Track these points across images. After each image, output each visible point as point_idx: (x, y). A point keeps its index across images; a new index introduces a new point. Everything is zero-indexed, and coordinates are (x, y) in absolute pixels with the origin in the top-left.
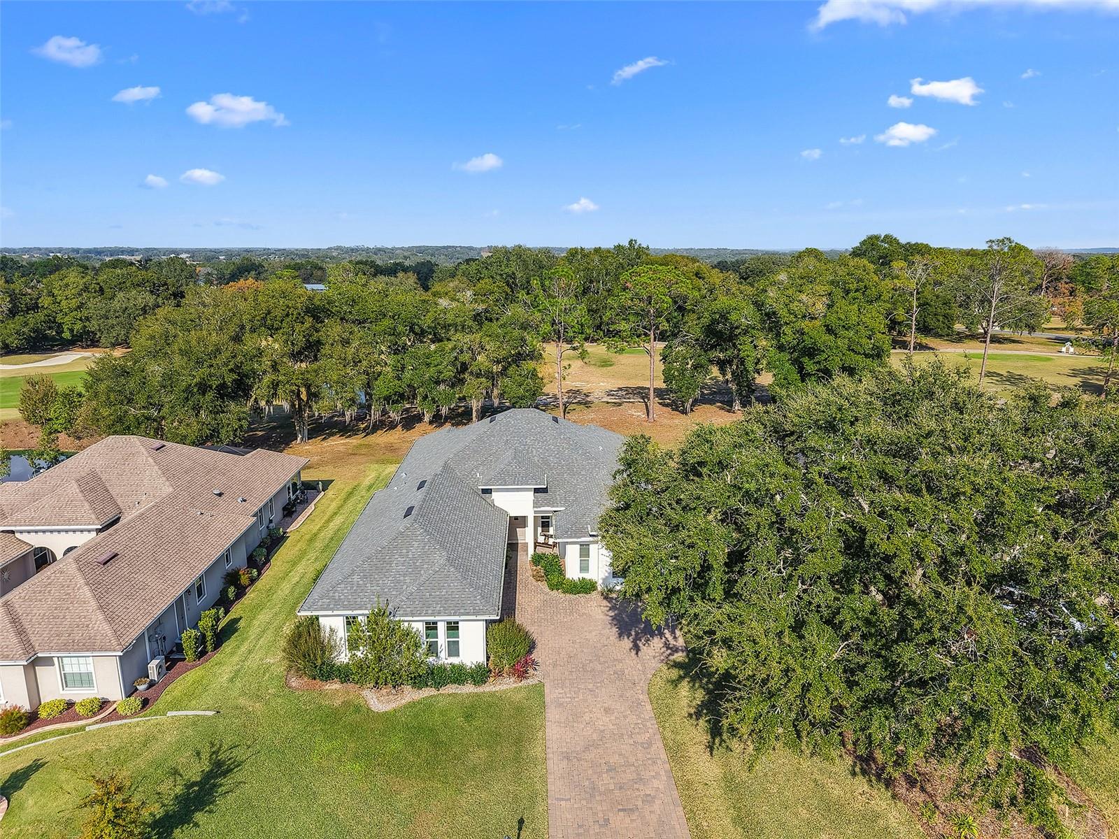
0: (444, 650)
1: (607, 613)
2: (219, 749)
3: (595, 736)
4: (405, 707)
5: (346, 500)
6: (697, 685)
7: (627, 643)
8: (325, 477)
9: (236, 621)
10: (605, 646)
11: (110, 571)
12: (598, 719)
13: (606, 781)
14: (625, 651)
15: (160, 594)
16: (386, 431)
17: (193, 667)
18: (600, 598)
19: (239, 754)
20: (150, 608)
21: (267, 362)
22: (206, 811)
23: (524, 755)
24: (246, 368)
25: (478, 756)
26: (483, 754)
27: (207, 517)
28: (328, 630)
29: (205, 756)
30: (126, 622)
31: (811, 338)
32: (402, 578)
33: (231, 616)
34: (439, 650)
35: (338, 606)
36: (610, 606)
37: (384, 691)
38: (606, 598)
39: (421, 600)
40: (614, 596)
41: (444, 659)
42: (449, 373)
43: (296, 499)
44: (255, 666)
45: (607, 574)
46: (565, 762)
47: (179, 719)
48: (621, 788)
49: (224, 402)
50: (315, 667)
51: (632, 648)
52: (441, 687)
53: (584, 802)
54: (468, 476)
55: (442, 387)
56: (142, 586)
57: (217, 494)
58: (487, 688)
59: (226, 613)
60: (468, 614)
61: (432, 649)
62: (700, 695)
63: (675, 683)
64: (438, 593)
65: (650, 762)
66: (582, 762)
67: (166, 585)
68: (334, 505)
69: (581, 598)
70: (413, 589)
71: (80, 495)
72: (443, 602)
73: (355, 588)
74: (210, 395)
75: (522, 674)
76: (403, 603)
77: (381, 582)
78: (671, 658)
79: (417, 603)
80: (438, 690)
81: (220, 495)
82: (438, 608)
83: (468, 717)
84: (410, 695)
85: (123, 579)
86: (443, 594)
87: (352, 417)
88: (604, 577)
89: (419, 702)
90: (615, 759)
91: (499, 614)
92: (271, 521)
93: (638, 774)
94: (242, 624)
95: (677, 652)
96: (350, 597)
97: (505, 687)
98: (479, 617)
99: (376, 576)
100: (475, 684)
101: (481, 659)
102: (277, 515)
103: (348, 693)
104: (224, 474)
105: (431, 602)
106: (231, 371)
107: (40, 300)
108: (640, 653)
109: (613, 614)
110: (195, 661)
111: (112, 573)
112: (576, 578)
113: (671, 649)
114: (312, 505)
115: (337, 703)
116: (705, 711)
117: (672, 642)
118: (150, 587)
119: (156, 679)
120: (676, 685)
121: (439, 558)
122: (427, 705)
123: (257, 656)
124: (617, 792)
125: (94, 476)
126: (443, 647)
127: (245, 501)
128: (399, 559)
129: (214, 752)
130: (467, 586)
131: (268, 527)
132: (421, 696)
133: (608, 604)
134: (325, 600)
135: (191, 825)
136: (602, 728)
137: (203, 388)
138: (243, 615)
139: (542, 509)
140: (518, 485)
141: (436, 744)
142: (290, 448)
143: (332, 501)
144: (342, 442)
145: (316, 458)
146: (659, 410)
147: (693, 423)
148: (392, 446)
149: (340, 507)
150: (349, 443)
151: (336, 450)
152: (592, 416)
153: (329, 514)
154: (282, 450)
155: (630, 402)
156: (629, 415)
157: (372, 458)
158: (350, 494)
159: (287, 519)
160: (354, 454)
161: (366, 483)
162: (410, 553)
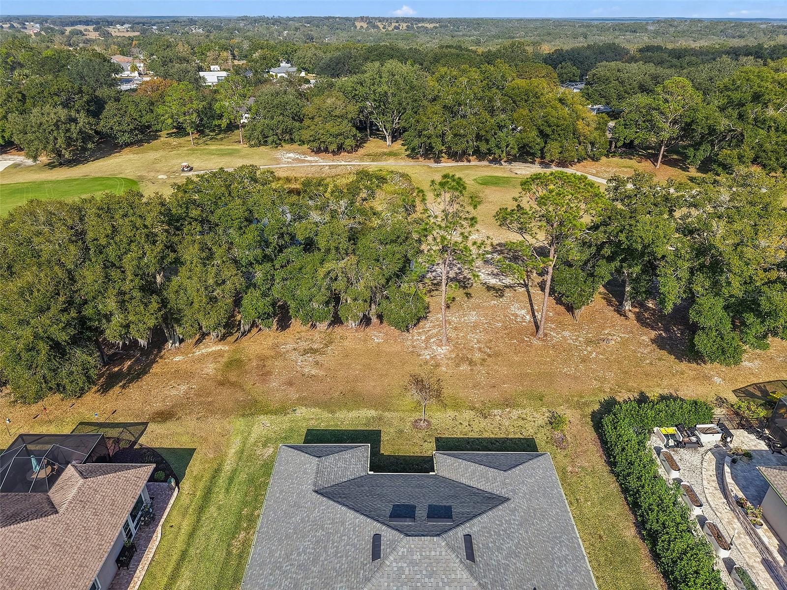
8: (186, 442)
16: (259, 331)
68: (186, 526)
87: (217, 336)
142: (161, 357)
143: (184, 516)
144: (214, 349)
145: (183, 388)
146: (544, 302)
147: (589, 342)
148: (264, 366)
149: (191, 535)
150: (220, 354)
151: (206, 371)
152: (473, 317)
153: (175, 558)
154: (154, 361)
155: (511, 287)
156: (513, 315)
157: (240, 396)
158: (208, 493)
159: (123, 572)
160: (221, 384)
161: (227, 468)
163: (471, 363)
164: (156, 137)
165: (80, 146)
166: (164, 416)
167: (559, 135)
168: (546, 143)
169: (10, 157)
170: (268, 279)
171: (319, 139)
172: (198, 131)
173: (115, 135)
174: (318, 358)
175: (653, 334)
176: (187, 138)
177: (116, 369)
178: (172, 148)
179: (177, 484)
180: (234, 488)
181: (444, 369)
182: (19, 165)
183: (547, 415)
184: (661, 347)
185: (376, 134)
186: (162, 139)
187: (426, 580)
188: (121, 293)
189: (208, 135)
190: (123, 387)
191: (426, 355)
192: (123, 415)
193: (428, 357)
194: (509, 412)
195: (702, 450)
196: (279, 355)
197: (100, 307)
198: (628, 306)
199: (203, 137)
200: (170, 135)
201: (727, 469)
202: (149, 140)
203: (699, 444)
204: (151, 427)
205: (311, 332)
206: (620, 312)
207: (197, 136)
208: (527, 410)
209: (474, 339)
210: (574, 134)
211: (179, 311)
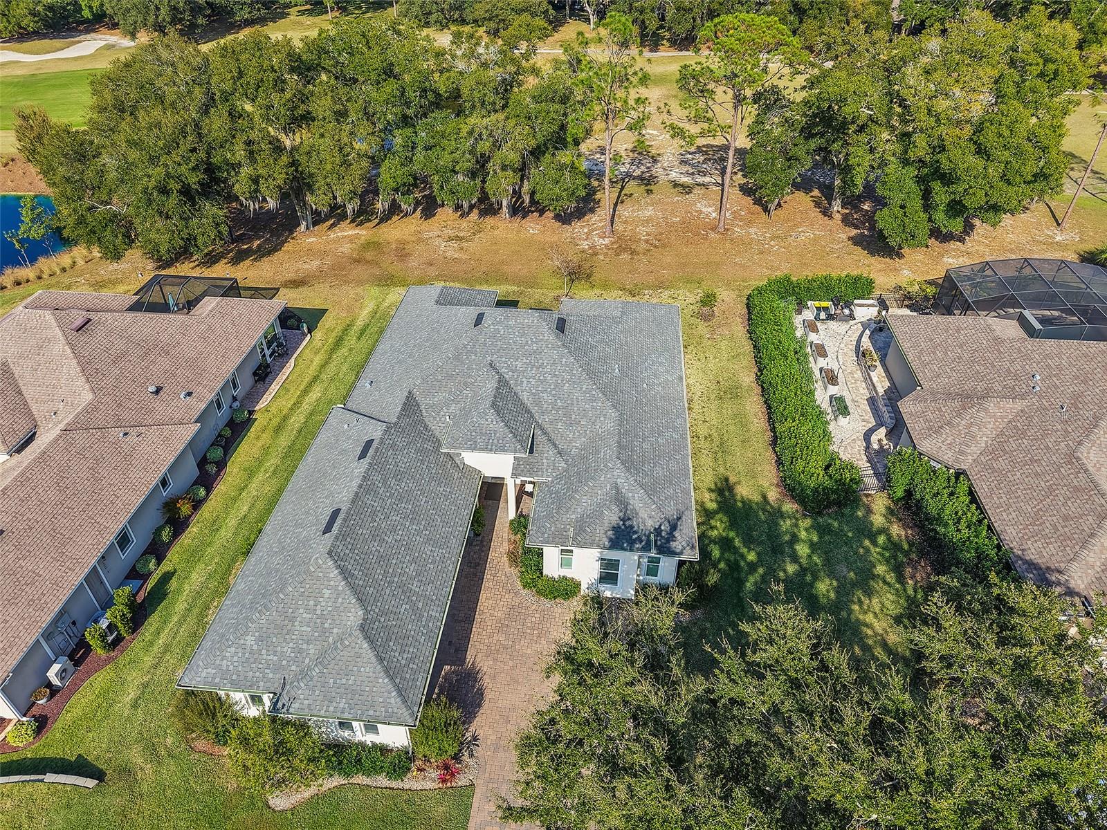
4: (306, 806)
5: (333, 350)
8: (317, 304)
9: (169, 576)
15: (54, 586)
16: (402, 217)
17: (106, 661)
31: (950, 161)
32: (305, 646)
33: (166, 566)
34: (354, 730)
42: (466, 164)
54: (435, 418)
55: (460, 177)
57: (153, 392)
59: (160, 560)
64: (344, 681)
67: (64, 568)
68: (318, 360)
70: (316, 670)
77: (279, 649)
79: (317, 693)
81: (158, 391)
86: (350, 682)
87: (354, 211)
92: (235, 399)
94: (173, 584)
102: (243, 386)
104: (167, 353)
105: (333, 694)
110: (104, 657)
112: (556, 575)
114: (292, 360)
119: (60, 685)
121: (353, 619)
127: (189, 394)
128: (304, 615)
131: (231, 407)
138: (178, 567)
139: (524, 479)
142: (293, 238)
143: (316, 354)
144: (350, 233)
145: (316, 263)
146: (737, 202)
147: (773, 238)
148: (404, 249)
149: (323, 366)
150: (357, 237)
151: (341, 249)
152: (649, 212)
153: (307, 379)
154: (284, 242)
155: (704, 185)
156: (697, 211)
157: (377, 271)
158: (339, 341)
159: (260, 385)
160: (357, 261)
161: (360, 323)
162: (319, 607)
163: (633, 252)
164: (284, 16)
165: (188, 20)
166: (296, 284)
167: (820, 9)
168: (801, 22)
169: (100, 36)
170: (408, 146)
171: (497, 16)
172: (339, 8)
173: (232, 9)
174: (464, 244)
175: (854, 232)
176: (324, 17)
177: (245, 247)
178: (305, 29)
179: (310, 332)
180: (364, 338)
181: (601, 257)
182: (113, 46)
183: (700, 295)
184: (856, 244)
185: (578, 16)
186: (292, 17)
187: (518, 339)
188: (249, 143)
189: (352, 14)
190: (255, 260)
191: (585, 245)
192: (254, 281)
193: (587, 247)
194: (661, 292)
195: (852, 322)
196: (420, 241)
197: (229, 155)
198: (837, 206)
199: (346, 16)
200: (302, 13)
201: (868, 332)
202: (275, 18)
203: (852, 317)
204: (282, 291)
205: (460, 221)
206: (826, 213)
207: (337, 14)
208: (681, 292)
209: (642, 231)
210: (841, 9)
211: (311, 175)
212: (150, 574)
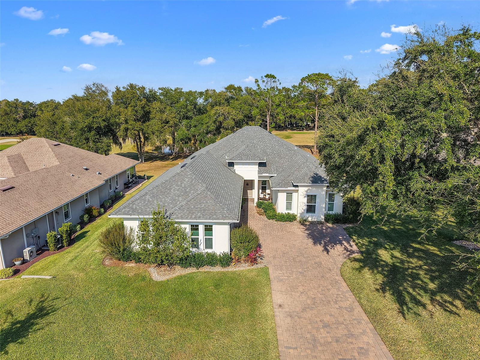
0: (202, 243)
1: (304, 232)
2: (46, 299)
3: (309, 302)
4: (175, 278)
6: (375, 271)
7: (320, 248)
9: (86, 232)
10: (305, 248)
11: (6, 195)
12: (309, 290)
13: (323, 335)
14: (320, 252)
15: (36, 210)
17: (54, 254)
18: (299, 225)
19: (58, 304)
20: (26, 216)
21: (122, 119)
22: (18, 342)
23: (257, 313)
24: (112, 121)
25: (223, 312)
26: (227, 310)
27: (76, 177)
28: (129, 229)
29: (35, 304)
30: (8, 222)
32: (177, 198)
33: (84, 230)
34: (199, 243)
35: (134, 213)
36: (306, 228)
37: (163, 269)
38: (303, 224)
39: (188, 210)
40: (308, 223)
41: (202, 249)
42: (212, 127)
43: (132, 182)
44: (88, 254)
45: (303, 211)
46: (289, 319)
47: (28, 280)
48: (337, 341)
49: (100, 137)
50: (120, 252)
51: (323, 250)
52: (200, 267)
53: (309, 351)
54: (220, 158)
55: (209, 135)
56: (25, 205)
57: (85, 169)
58: (231, 269)
59: (82, 228)
60: (218, 219)
61: (195, 243)
62: (380, 278)
63: (360, 269)
64: (199, 206)
65: (356, 322)
66: (302, 319)
67: (41, 206)
69: (288, 224)
70: (184, 203)
71: (8, 163)
72: (203, 211)
73: (146, 203)
74: (93, 132)
75: (254, 261)
76: (176, 211)
77: (163, 200)
78: (351, 256)
79: (185, 211)
80: (198, 269)
81: (87, 169)
82: (199, 215)
83: (217, 286)
84: (179, 271)
85: (14, 200)
86: (202, 206)
88: (301, 212)
89: (185, 276)
90: (327, 318)
91: (239, 220)
92: (116, 188)
93: (349, 331)
94: (89, 234)
95: (354, 253)
96: (143, 208)
97: (242, 269)
98: (225, 221)
99: (161, 197)
100: (222, 266)
101: (227, 250)
102: (120, 186)
103: (139, 269)
105: (194, 211)
106: (104, 120)
107: (36, 112)
108: (329, 253)
109: (308, 232)
110: (55, 250)
111: (7, 196)
112: (284, 213)
113: (349, 251)
114: (141, 185)
115: (131, 274)
116: (388, 288)
117: (349, 248)
118: (30, 206)
119: (29, 259)
120: (360, 271)
121: (201, 187)
122: (190, 278)
123: (90, 249)
124: (335, 344)
125: (19, 156)
126: (202, 241)
127: (100, 174)
128: (176, 188)
129: (41, 302)
130: (218, 203)
131: (114, 191)
132: (187, 272)
133: (304, 228)
134: (126, 209)
135: (3, 352)
136: (313, 296)
137: (90, 129)
138: (90, 230)
139: (264, 175)
140: (249, 160)
141: (194, 303)
159: (126, 189)
162: (183, 184)
212: (76, 231)
